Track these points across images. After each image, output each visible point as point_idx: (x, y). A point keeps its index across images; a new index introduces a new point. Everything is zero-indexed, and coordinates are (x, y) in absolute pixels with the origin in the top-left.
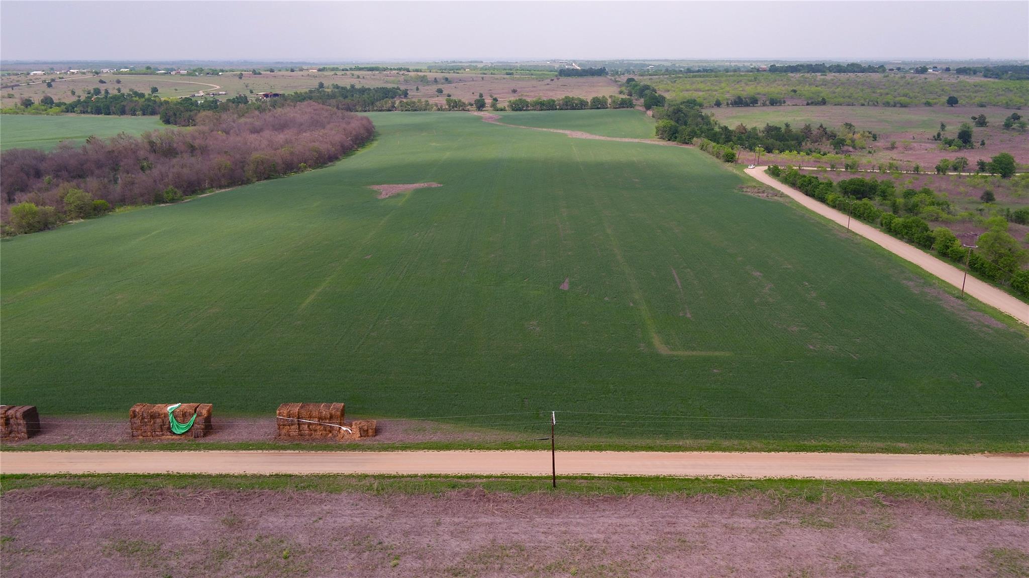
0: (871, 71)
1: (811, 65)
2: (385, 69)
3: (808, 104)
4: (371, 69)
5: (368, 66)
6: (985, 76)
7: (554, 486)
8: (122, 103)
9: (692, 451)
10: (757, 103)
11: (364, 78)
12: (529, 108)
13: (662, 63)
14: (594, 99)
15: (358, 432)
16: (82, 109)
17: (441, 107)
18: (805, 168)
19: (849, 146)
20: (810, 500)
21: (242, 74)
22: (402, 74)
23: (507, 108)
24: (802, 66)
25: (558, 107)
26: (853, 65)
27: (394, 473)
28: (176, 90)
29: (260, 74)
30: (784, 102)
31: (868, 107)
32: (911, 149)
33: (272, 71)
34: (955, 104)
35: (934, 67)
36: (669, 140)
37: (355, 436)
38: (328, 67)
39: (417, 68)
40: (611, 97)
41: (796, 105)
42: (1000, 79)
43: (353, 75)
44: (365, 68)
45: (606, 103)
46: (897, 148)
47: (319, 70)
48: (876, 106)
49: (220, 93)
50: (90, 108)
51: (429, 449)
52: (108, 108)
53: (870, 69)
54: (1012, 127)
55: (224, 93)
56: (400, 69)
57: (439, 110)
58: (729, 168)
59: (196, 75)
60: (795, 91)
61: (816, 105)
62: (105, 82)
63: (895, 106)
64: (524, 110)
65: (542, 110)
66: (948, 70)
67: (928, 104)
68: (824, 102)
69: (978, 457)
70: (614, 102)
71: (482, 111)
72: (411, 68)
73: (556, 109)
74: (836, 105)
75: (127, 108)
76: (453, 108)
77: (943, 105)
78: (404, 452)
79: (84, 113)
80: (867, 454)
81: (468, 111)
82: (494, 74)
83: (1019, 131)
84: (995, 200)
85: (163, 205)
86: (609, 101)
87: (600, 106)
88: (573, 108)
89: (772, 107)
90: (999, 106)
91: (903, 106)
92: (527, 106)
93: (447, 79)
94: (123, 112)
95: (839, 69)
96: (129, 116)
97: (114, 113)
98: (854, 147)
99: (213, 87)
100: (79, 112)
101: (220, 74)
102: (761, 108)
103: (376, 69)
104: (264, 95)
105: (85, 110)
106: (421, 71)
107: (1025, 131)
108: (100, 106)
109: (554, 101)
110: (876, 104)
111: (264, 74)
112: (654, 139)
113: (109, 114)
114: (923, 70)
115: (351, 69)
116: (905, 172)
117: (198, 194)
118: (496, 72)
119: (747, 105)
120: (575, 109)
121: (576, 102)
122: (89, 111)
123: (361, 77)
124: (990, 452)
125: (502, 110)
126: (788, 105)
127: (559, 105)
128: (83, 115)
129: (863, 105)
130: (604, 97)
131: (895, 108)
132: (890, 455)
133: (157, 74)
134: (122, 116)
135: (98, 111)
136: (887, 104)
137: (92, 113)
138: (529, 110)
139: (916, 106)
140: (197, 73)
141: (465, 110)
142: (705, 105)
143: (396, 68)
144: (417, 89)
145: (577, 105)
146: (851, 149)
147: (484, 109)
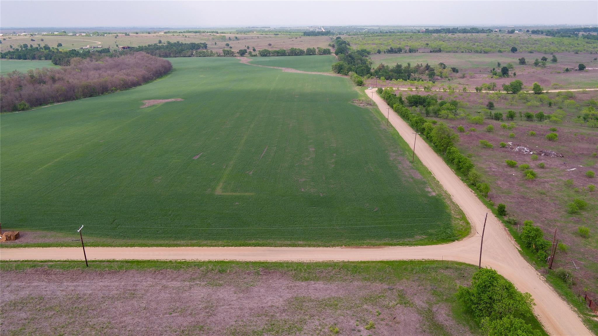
0: (483, 32)
1: (449, 29)
2: (204, 32)
3: (431, 52)
4: (196, 32)
5: (195, 30)
6: (547, 35)
7: (87, 266)
8: (34, 53)
9: (182, 247)
10: (402, 52)
11: (189, 37)
12: (271, 55)
13: (373, 28)
14: (308, 49)
15: (5, 238)
16: (11, 57)
17: (220, 54)
18: (401, 89)
19: (439, 76)
20: (221, 272)
21: (118, 36)
22: (213, 35)
23: (258, 55)
24: (444, 29)
25: (287, 54)
26: (473, 29)
27: (8, 260)
28: (73, 45)
29: (129, 35)
30: (417, 51)
31: (466, 53)
32: (474, 78)
33: (137, 33)
34: (515, 51)
35: (520, 30)
36: (338, 73)
37: (3, 240)
38: (170, 31)
39: (223, 31)
40: (318, 48)
41: (424, 52)
42: (555, 36)
43: (183, 36)
44: (192, 31)
45: (315, 51)
46: (466, 77)
47: (165, 33)
48: (470, 53)
49: (99, 46)
50: (15, 55)
51: (39, 246)
52: (25, 55)
53: (482, 31)
54: (539, 65)
55: (101, 46)
56: (213, 32)
57: (218, 56)
58: (357, 89)
59: (91, 36)
60: (427, 44)
61: (435, 52)
62: (34, 41)
63: (481, 53)
64: (268, 56)
65: (278, 56)
66: (528, 31)
67: (500, 51)
68: (440, 51)
69: (338, 249)
70: (319, 51)
71: (243, 56)
72: (219, 31)
73: (286, 55)
74: (447, 52)
75: (36, 56)
76: (227, 55)
77: (509, 52)
78: (24, 248)
79: (11, 58)
80: (277, 248)
81: (236, 56)
82: (267, 35)
83: (542, 67)
84: (494, 107)
85: (17, 112)
86: (317, 51)
87: (311, 53)
88: (296, 55)
89: (410, 53)
90: (541, 52)
91: (485, 52)
92: (270, 54)
93: (236, 38)
94: (34, 58)
95: (464, 31)
96: (37, 61)
97: (29, 59)
98: (441, 77)
99: (97, 43)
100: (8, 58)
101: (105, 35)
102: (403, 54)
103: (199, 32)
104: (122, 47)
105: (12, 57)
106: (225, 33)
107: (545, 67)
108: (21, 55)
109: (285, 51)
110: (470, 51)
111: (131, 35)
112: (331, 73)
113: (26, 59)
114: (512, 32)
115: (184, 32)
116: (458, 91)
117: (42, 106)
118: (268, 33)
119: (396, 52)
120: (297, 55)
121: (297, 51)
122: (14, 57)
123: (187, 37)
124: (345, 246)
125: (255, 56)
126: (420, 52)
127: (288, 53)
128: (10, 60)
129: (462, 52)
130: (313, 48)
131: (481, 54)
132: (290, 248)
133: (68, 36)
134: (33, 61)
135: (19, 58)
136: (477, 52)
137: (16, 58)
138: (270, 56)
139: (493, 52)
140: (91, 35)
141: (233, 56)
142: (372, 53)
143: (210, 31)
144: (216, 44)
145: (298, 53)
146: (439, 78)
147: (245, 55)
